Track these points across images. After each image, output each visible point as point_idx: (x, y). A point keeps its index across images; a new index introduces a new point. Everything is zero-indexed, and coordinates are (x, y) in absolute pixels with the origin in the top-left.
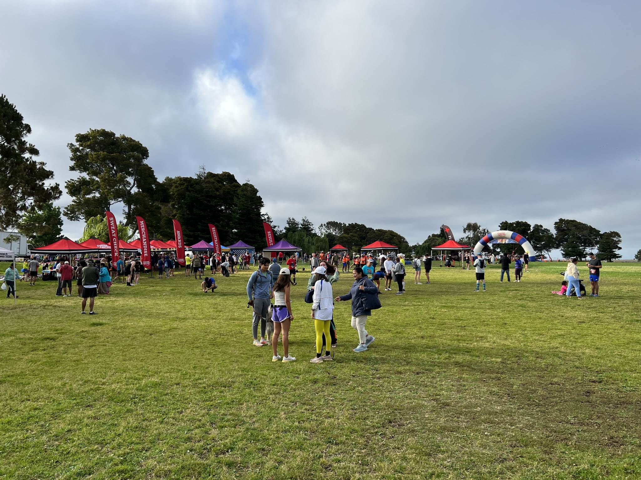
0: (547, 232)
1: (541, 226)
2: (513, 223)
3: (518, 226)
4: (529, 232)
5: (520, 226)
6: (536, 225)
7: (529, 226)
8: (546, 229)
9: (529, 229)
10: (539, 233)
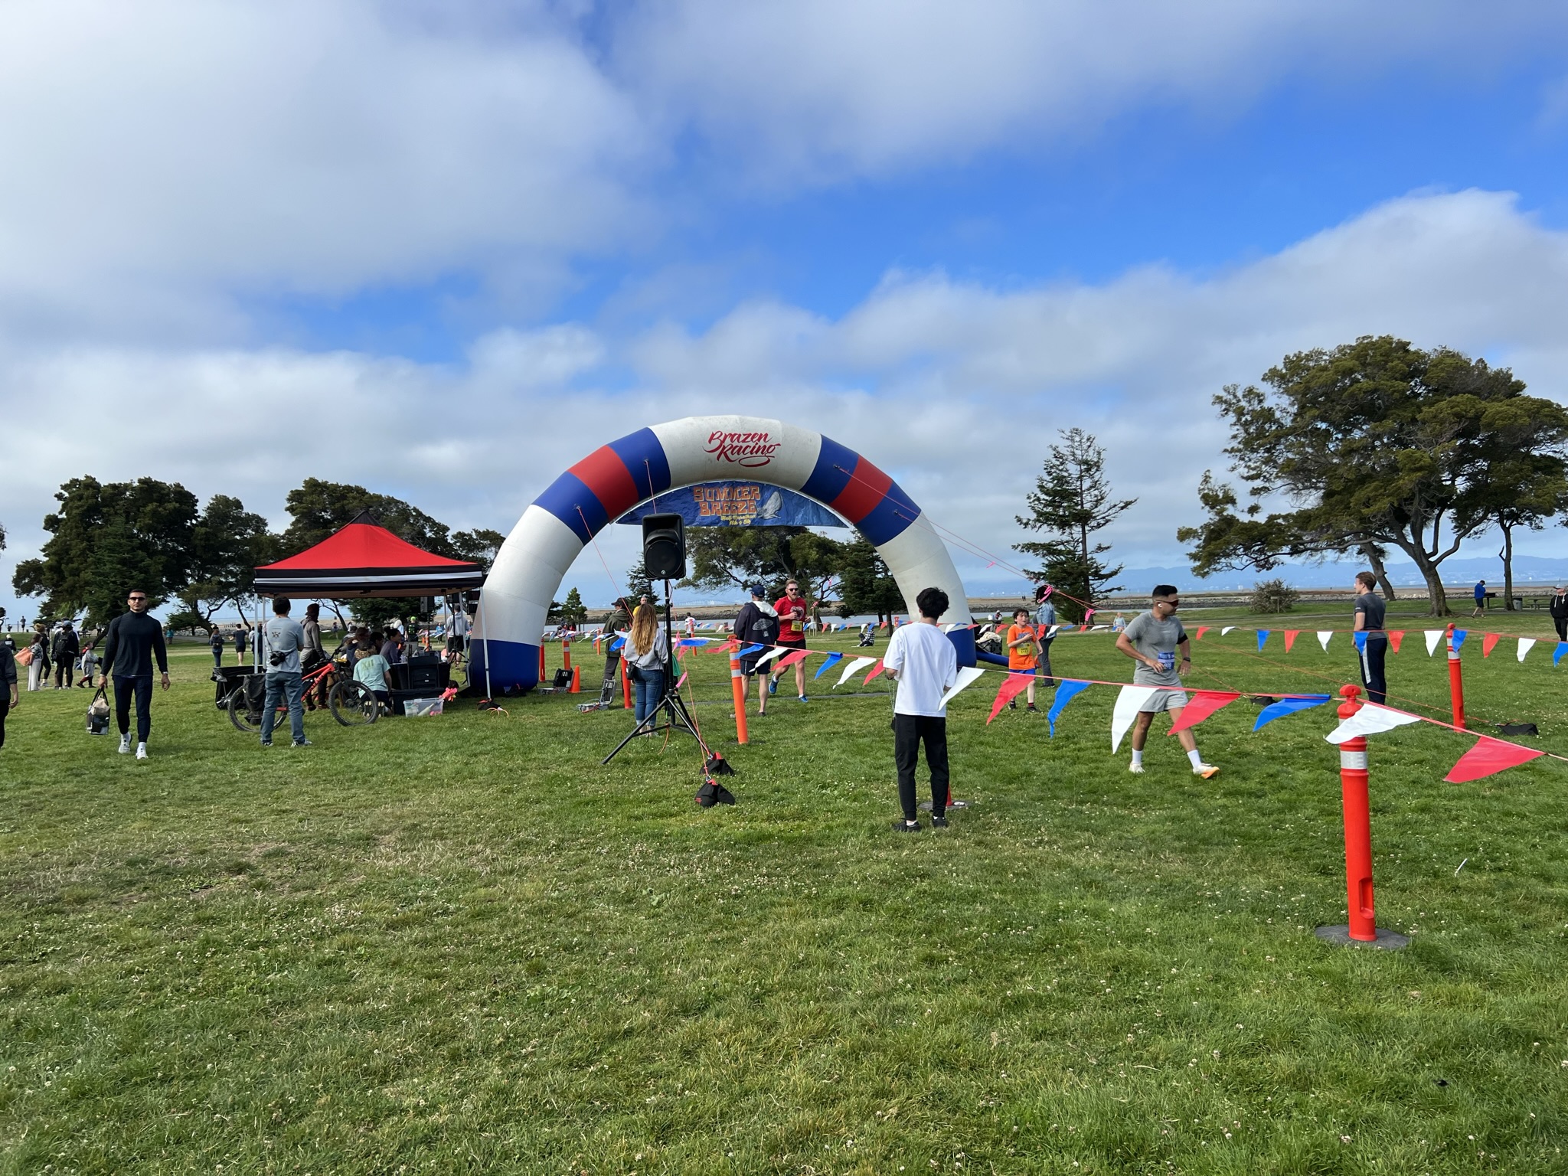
0: (256, 530)
4: (191, 523)
6: (221, 500)
7: (191, 500)
8: (256, 517)
9: (192, 514)
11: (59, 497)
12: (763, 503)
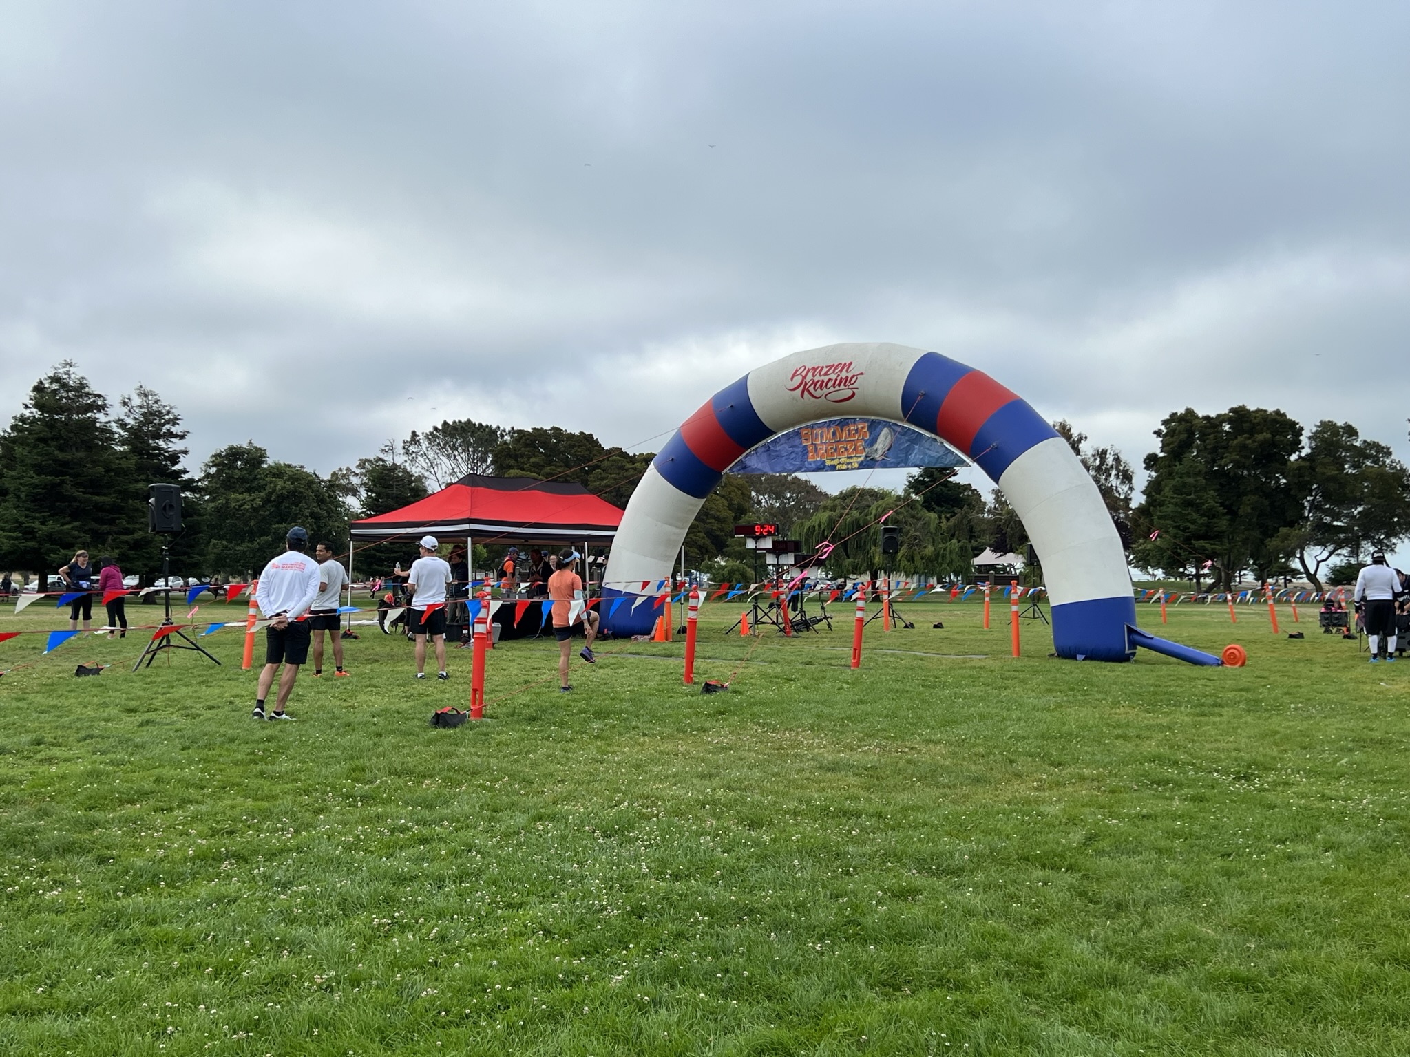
0: (1376, 461)
1: (1351, 431)
2: (1221, 419)
3: (1242, 432)
4: (1294, 457)
5: (1252, 432)
6: (1327, 426)
7: (1294, 429)
8: (1376, 446)
9: (1295, 446)
10: (1340, 464)
11: (1158, 433)
12: (873, 441)
